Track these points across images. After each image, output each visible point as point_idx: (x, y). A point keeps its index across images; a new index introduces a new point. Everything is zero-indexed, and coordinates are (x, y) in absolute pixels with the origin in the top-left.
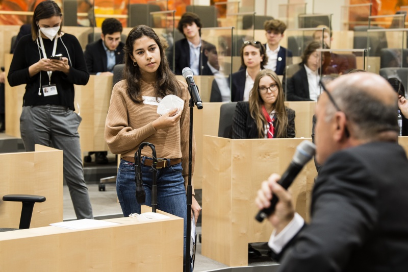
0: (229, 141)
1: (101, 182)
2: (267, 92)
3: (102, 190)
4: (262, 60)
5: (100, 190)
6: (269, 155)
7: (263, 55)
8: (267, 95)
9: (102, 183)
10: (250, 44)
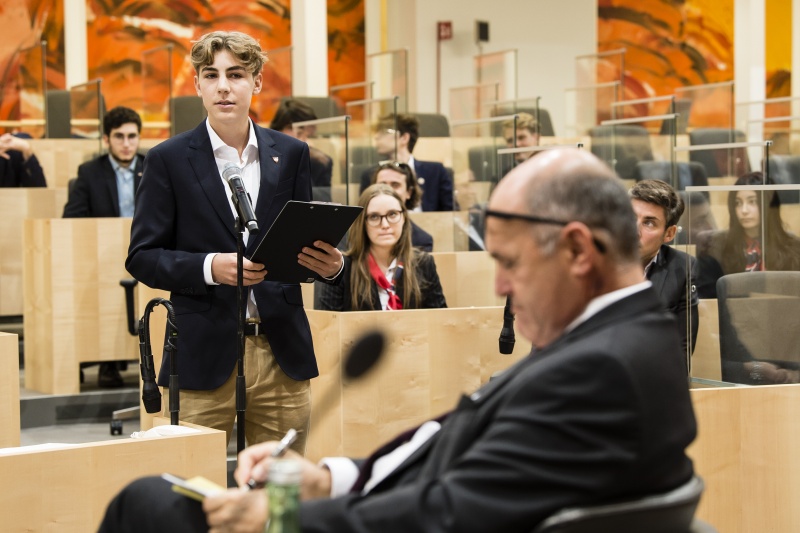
0: (335, 317)
1: (115, 417)
2: (381, 224)
3: (116, 432)
4: (408, 197)
5: (113, 433)
6: (409, 340)
7: (411, 188)
8: (380, 231)
9: (117, 420)
10: (390, 167)
